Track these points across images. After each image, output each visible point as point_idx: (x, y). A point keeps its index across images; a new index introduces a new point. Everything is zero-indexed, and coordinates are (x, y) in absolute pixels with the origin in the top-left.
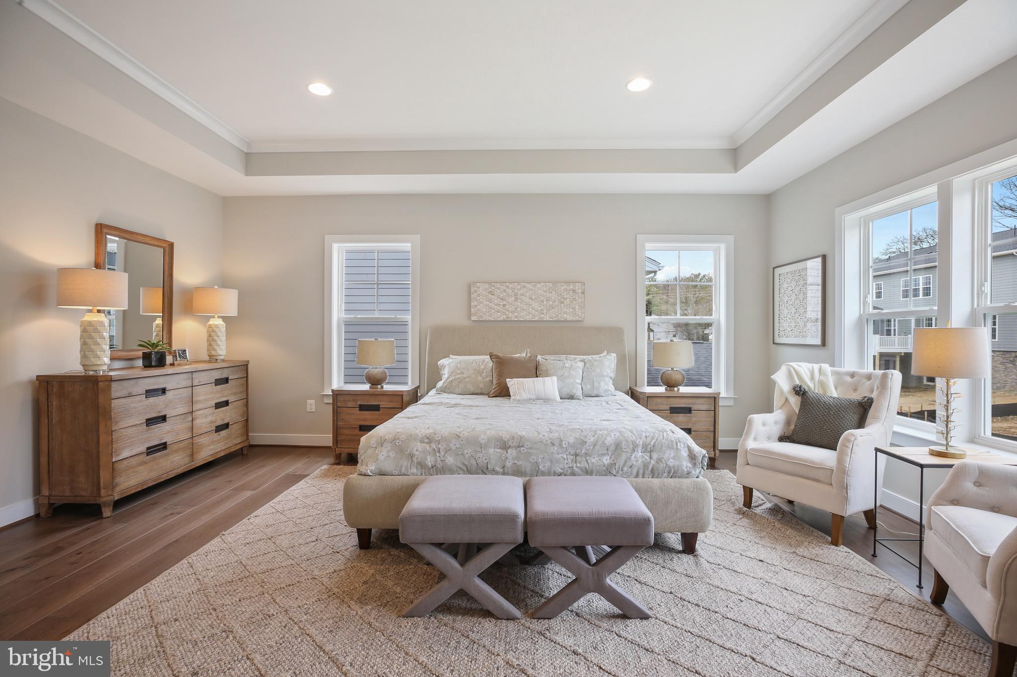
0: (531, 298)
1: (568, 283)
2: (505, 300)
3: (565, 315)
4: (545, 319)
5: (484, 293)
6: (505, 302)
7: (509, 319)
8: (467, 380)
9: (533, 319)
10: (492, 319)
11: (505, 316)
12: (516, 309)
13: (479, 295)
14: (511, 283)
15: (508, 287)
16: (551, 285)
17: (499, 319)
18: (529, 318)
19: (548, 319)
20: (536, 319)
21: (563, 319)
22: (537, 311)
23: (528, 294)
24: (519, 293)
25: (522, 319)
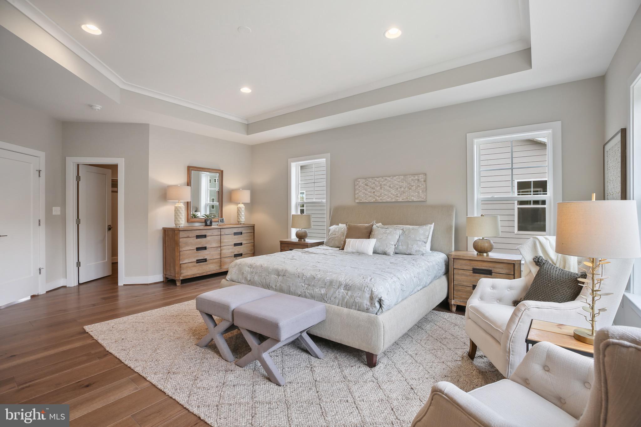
0: (390, 187)
1: (414, 175)
2: (374, 189)
3: (413, 198)
4: (399, 201)
5: (362, 185)
6: (374, 190)
7: (377, 201)
9: (392, 201)
10: (367, 202)
11: (374, 199)
12: (381, 195)
13: (359, 187)
14: (378, 178)
15: (376, 180)
16: (402, 177)
17: (371, 201)
18: (389, 200)
19: (401, 200)
20: (394, 200)
21: (411, 200)
22: (394, 195)
23: (388, 184)
24: (383, 184)
25: (385, 201)
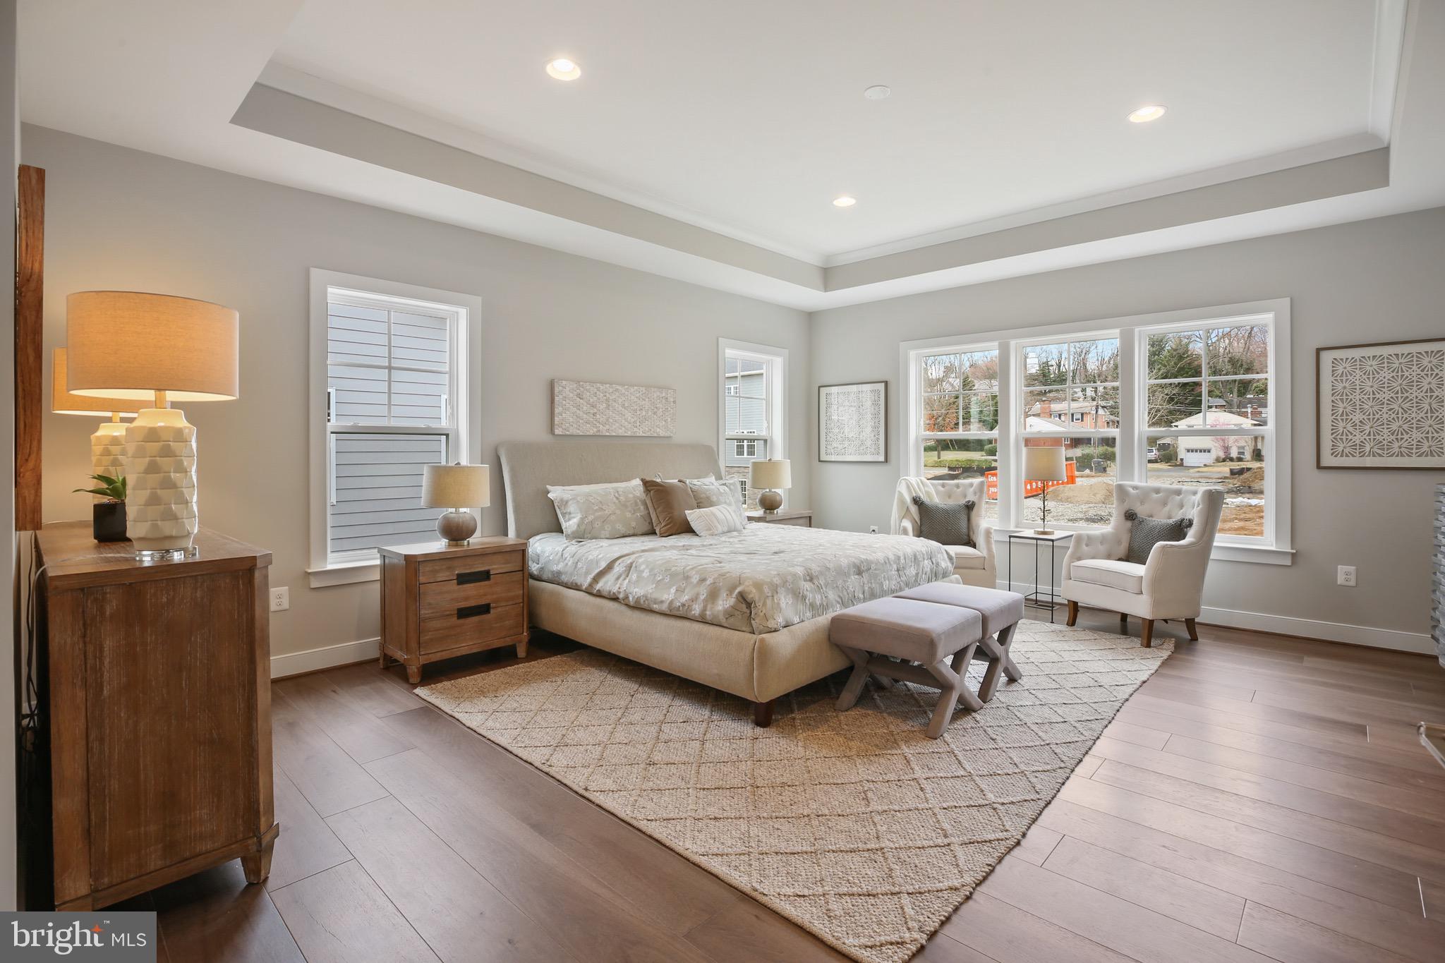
0: (623, 406)
1: (661, 388)
2: (595, 407)
3: (658, 430)
4: (638, 435)
5: (571, 395)
6: (595, 410)
7: (601, 434)
8: (613, 517)
9: (626, 434)
10: (581, 434)
11: (595, 430)
12: (607, 420)
13: (565, 398)
14: (602, 383)
15: (598, 389)
16: (643, 389)
17: (588, 433)
18: (621, 432)
19: (641, 434)
20: (629, 433)
21: (655, 435)
22: (630, 423)
23: (620, 401)
24: (611, 398)
25: (614, 434)
